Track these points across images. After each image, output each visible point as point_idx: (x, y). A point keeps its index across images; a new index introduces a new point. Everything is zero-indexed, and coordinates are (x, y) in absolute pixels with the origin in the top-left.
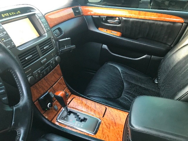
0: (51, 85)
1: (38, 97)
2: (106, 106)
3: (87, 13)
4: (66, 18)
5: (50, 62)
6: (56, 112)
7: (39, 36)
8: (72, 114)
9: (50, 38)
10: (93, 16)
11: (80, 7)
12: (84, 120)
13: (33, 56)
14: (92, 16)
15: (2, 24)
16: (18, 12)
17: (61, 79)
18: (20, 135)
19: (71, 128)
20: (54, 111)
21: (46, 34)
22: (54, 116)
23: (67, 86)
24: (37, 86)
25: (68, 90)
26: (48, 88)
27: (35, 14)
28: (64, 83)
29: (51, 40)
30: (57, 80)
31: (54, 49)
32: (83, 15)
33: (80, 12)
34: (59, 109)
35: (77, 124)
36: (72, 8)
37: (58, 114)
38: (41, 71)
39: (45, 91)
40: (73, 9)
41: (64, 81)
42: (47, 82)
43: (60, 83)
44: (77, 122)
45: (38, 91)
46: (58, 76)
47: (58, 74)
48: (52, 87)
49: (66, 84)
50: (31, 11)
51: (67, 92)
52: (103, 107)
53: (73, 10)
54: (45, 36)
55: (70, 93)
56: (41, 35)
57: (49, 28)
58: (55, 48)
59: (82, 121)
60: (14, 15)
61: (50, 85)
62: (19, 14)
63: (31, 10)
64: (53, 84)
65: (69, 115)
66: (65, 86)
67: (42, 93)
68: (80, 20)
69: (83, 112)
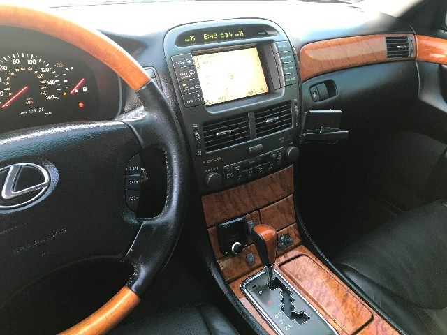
0: (258, 206)
1: (219, 220)
2: (374, 313)
3: (428, 54)
4: (360, 61)
5: (269, 154)
6: (247, 269)
7: (266, 90)
8: (279, 289)
9: (289, 102)
10: (444, 66)
11: (411, 37)
12: (301, 317)
13: (233, 133)
14: (440, 65)
15: (194, 55)
16: (239, 33)
17: (288, 201)
18: (136, 278)
19: (263, 318)
20: (244, 264)
21: (284, 90)
22: (239, 274)
23: (297, 221)
24: (226, 196)
25: (297, 233)
26: (249, 210)
27: (272, 41)
28: (293, 212)
29: (290, 107)
30: (276, 199)
31: (292, 127)
32: (413, 60)
33: (407, 48)
34: (255, 265)
35: (280, 318)
36: (387, 38)
37: (251, 274)
38: (242, 168)
39: (238, 212)
40: (389, 40)
41: (292, 207)
42: (250, 196)
43: (281, 209)
44: (281, 313)
45: (223, 208)
46: (280, 192)
47: (283, 187)
48: (258, 209)
49: (296, 215)
50: (266, 35)
51: (293, 234)
52: (366, 313)
53: (387, 42)
54: (279, 94)
55: (297, 241)
56: (271, 91)
57: (294, 79)
58: (295, 127)
59: (293, 316)
60: (229, 39)
61: (254, 205)
62: (239, 37)
63: (269, 33)
64: (262, 205)
65: (273, 288)
66: (291, 219)
67: (232, 216)
68: (401, 71)
69: (307, 297)
